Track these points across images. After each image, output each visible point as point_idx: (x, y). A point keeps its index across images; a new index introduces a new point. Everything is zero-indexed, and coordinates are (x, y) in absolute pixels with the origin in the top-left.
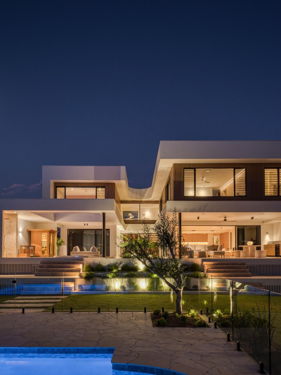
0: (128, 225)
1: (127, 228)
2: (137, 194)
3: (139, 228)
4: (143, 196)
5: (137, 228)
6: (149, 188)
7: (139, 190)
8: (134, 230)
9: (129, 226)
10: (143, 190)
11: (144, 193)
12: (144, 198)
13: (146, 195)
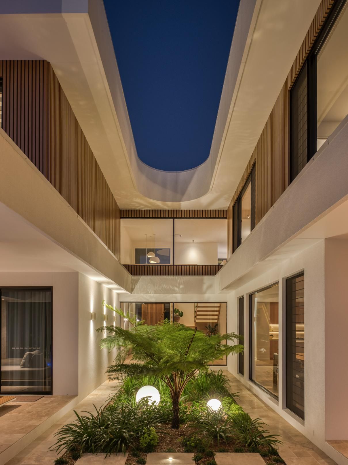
0: (141, 279)
1: (138, 286)
2: (164, 185)
3: (171, 287)
4: (183, 193)
5: (165, 286)
6: (201, 168)
7: (170, 175)
8: (156, 292)
9: (143, 280)
10: (183, 175)
11: (187, 183)
12: (185, 197)
13: (192, 188)
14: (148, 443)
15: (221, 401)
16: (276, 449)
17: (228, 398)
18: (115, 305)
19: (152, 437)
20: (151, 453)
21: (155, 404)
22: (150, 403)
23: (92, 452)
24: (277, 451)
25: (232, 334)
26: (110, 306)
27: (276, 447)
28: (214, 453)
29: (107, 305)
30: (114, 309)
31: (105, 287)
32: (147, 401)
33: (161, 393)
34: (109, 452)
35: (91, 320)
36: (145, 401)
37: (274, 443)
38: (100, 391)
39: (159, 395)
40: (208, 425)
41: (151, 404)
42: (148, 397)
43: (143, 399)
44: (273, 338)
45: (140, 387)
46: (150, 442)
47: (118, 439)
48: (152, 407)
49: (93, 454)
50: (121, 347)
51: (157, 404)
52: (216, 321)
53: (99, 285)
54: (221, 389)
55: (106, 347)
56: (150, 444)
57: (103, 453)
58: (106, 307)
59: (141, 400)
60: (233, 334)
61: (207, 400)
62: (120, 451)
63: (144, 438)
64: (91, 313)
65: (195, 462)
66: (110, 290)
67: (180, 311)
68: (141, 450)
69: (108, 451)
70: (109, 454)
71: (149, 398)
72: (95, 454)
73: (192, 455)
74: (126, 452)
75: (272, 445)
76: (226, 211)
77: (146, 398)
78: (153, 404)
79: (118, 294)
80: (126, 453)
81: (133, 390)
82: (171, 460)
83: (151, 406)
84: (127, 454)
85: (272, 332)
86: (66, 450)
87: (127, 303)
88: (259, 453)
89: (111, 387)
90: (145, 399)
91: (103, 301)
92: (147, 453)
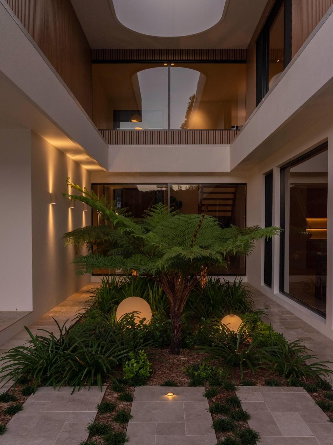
14: (136, 373)
15: (242, 318)
16: (328, 382)
17: (250, 315)
18: (84, 185)
19: (141, 365)
20: (140, 387)
21: (144, 323)
22: (137, 322)
23: (53, 386)
24: (329, 385)
25: (255, 227)
26: (78, 186)
27: (328, 379)
28: (235, 387)
29: (73, 184)
30: (84, 190)
31: (71, 157)
32: (132, 318)
33: (153, 307)
34: (77, 386)
35: (50, 203)
36: (129, 318)
37: (326, 372)
38: (63, 307)
39: (150, 311)
40: (224, 348)
41: (139, 323)
42: (134, 312)
43: (127, 315)
44: (311, 237)
45: (122, 299)
46: (138, 372)
47: (91, 368)
48: (141, 327)
49: (54, 389)
50: (94, 246)
51: (148, 323)
52: (229, 214)
53: (61, 153)
54: (240, 303)
55: (72, 243)
56: (138, 374)
57: (69, 387)
58: (72, 187)
59: (125, 316)
60: (257, 228)
61: (221, 317)
62: (95, 384)
63: (130, 365)
64: (50, 193)
65: (207, 398)
66: (77, 164)
67: (178, 200)
68: (125, 382)
69: (76, 384)
70: (77, 388)
71: (135, 315)
72: (57, 388)
73: (202, 390)
74: (103, 385)
75: (322, 377)
76: (246, 52)
77: (130, 313)
78: (141, 322)
79: (89, 172)
80: (103, 387)
81: (112, 305)
82: (170, 396)
83: (139, 325)
84: (105, 388)
85: (310, 229)
86: (14, 382)
87: (102, 186)
88: (302, 387)
89: (80, 302)
90: (130, 315)
91: (68, 179)
92: (135, 387)
